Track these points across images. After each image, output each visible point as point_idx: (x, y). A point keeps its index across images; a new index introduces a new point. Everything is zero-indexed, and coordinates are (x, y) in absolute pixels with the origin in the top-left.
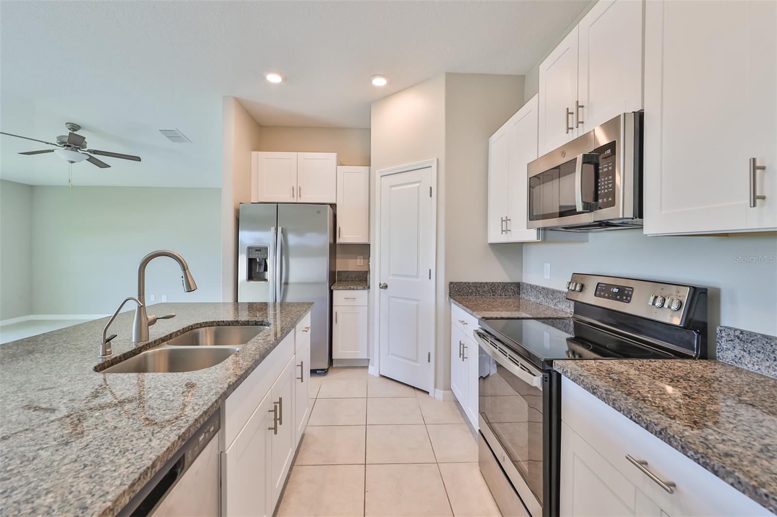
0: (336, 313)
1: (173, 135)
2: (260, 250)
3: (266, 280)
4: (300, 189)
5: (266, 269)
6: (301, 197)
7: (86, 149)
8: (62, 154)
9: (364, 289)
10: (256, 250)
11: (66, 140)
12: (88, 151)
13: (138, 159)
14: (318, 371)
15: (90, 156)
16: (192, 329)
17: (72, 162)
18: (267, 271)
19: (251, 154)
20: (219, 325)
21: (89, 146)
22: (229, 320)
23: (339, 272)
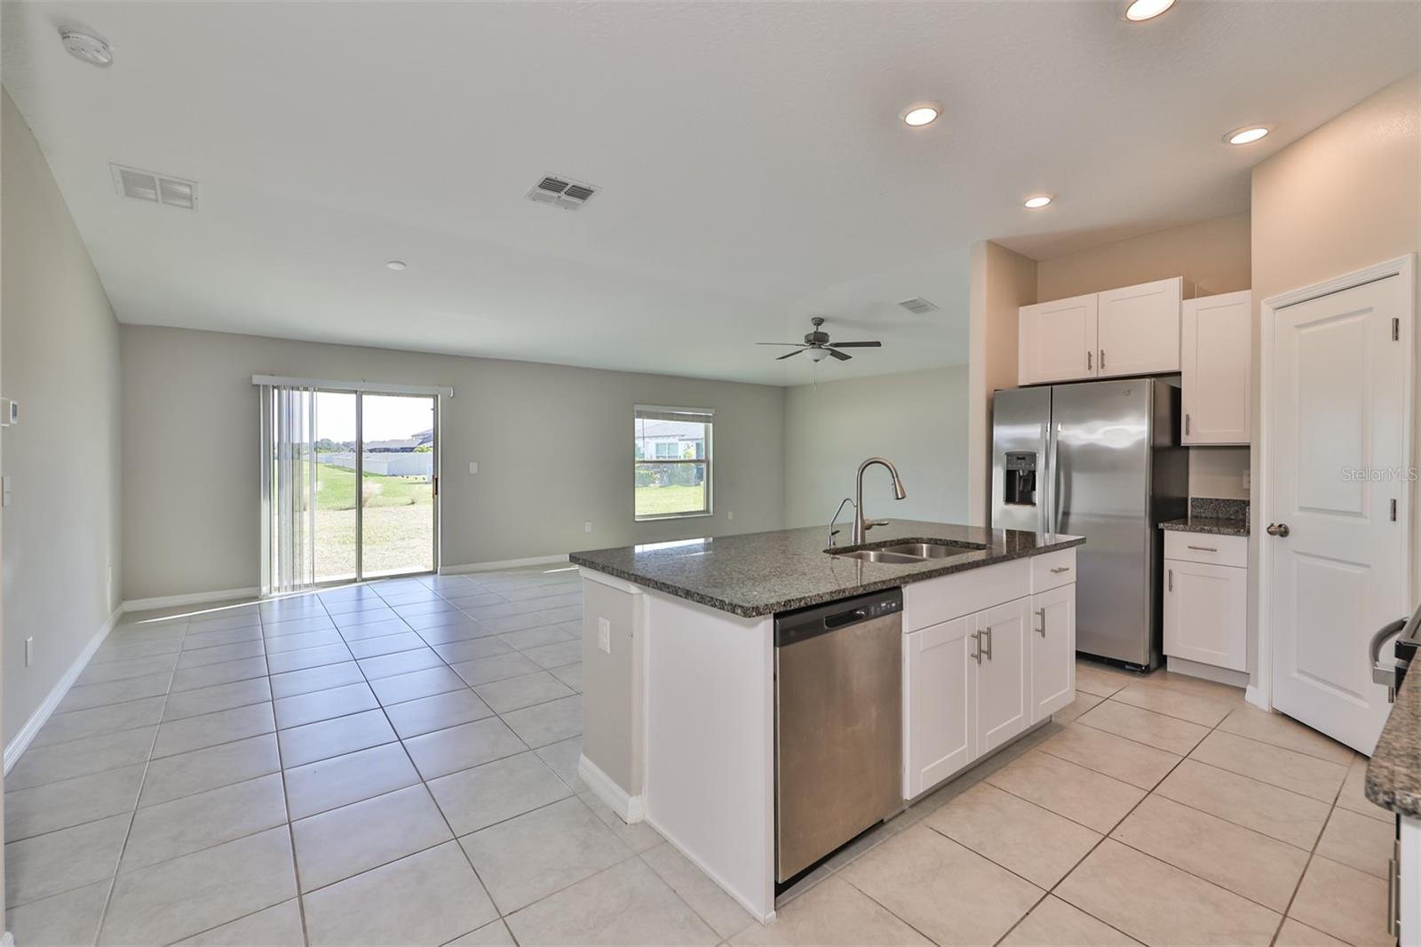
0: (1170, 571)
1: (916, 306)
2: (1024, 458)
3: (1034, 504)
4: (1103, 354)
5: (1034, 488)
6: (1105, 367)
7: (828, 344)
8: (810, 353)
9: (1237, 533)
10: (1019, 458)
11: (812, 337)
12: (831, 345)
13: (878, 344)
14: (1127, 667)
15: (832, 350)
16: (907, 543)
17: (817, 361)
18: (1035, 490)
19: (1018, 310)
20: (936, 544)
21: (832, 340)
22: (948, 539)
23: (1194, 500)
